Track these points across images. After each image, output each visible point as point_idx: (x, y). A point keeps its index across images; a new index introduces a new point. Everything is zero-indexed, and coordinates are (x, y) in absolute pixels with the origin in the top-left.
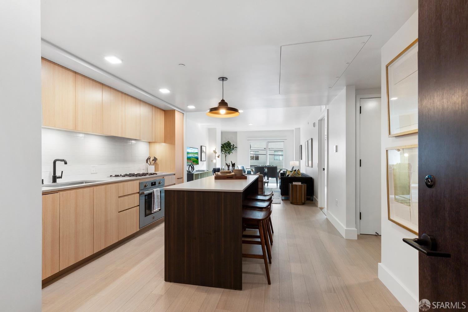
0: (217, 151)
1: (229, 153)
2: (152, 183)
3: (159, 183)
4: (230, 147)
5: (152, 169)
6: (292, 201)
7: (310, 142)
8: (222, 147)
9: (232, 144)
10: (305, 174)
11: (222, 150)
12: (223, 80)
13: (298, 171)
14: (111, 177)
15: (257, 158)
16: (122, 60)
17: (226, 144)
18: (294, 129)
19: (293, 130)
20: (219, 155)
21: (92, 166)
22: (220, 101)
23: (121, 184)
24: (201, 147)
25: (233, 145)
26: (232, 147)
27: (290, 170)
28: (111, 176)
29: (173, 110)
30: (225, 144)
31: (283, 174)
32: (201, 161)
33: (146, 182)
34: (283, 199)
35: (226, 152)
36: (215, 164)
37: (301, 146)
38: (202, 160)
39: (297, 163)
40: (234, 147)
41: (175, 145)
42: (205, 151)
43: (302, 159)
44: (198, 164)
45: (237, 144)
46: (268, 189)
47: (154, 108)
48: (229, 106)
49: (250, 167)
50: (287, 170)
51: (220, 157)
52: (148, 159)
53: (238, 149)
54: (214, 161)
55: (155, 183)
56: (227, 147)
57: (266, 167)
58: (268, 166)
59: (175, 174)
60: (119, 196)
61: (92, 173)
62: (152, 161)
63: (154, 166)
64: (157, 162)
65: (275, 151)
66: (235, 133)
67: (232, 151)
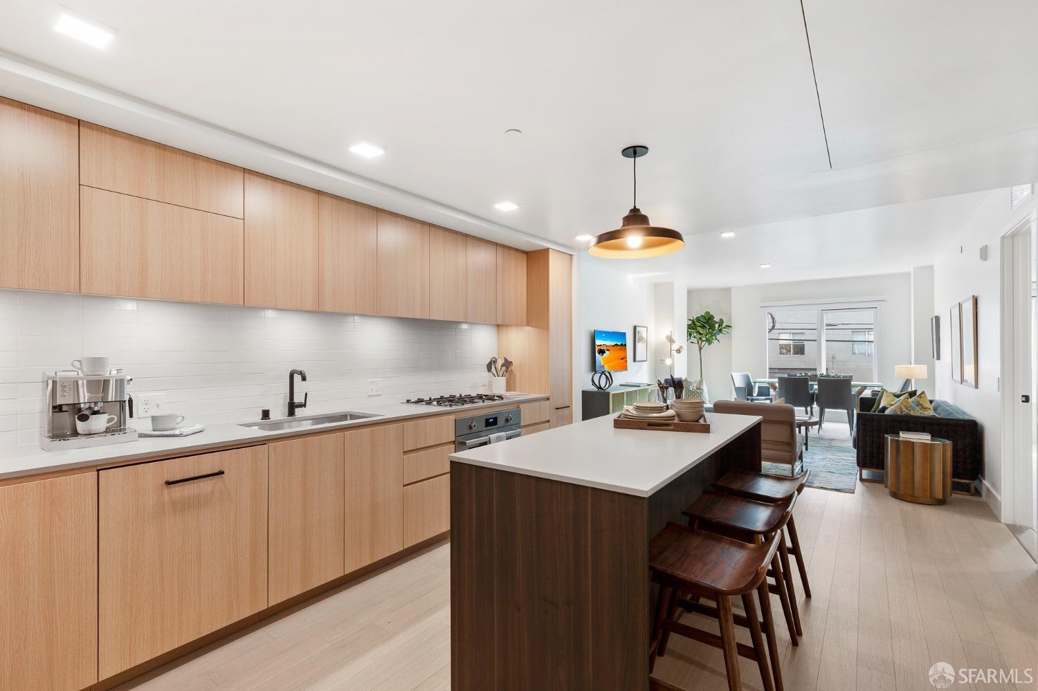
0: (675, 338)
1: (709, 341)
2: (487, 420)
3: (507, 420)
4: (712, 327)
5: (498, 386)
6: (894, 490)
7: (968, 308)
8: (689, 327)
9: (717, 319)
10: (950, 406)
11: (690, 335)
12: (635, 153)
13: (920, 396)
14: (408, 404)
15: (800, 350)
16: (385, 148)
17: (702, 319)
18: (912, 270)
19: (909, 274)
20: (681, 347)
21: (370, 380)
22: (626, 213)
23: (410, 424)
24: (635, 328)
25: (721, 320)
26: (717, 325)
27: (896, 389)
28: (408, 401)
29: (544, 250)
30: (698, 319)
31: (867, 404)
32: (635, 360)
33: (472, 419)
34: (864, 477)
35: (700, 339)
36: (671, 368)
37: (937, 319)
38: (637, 359)
39: (920, 371)
40: (724, 326)
41: (547, 329)
42: (644, 335)
43: (938, 358)
44: (625, 368)
45: (730, 319)
46: (821, 439)
47: (500, 249)
48: (653, 223)
49: (770, 377)
50: (883, 391)
51: (684, 352)
52: (490, 363)
53: (734, 331)
54: (668, 362)
55: (495, 419)
56: (703, 327)
57: (814, 378)
58: (822, 375)
59: (548, 399)
60: (405, 450)
61: (369, 396)
62: (502, 366)
63: (504, 378)
64: (513, 367)
65: (855, 331)
66: (727, 291)
67: (718, 337)
